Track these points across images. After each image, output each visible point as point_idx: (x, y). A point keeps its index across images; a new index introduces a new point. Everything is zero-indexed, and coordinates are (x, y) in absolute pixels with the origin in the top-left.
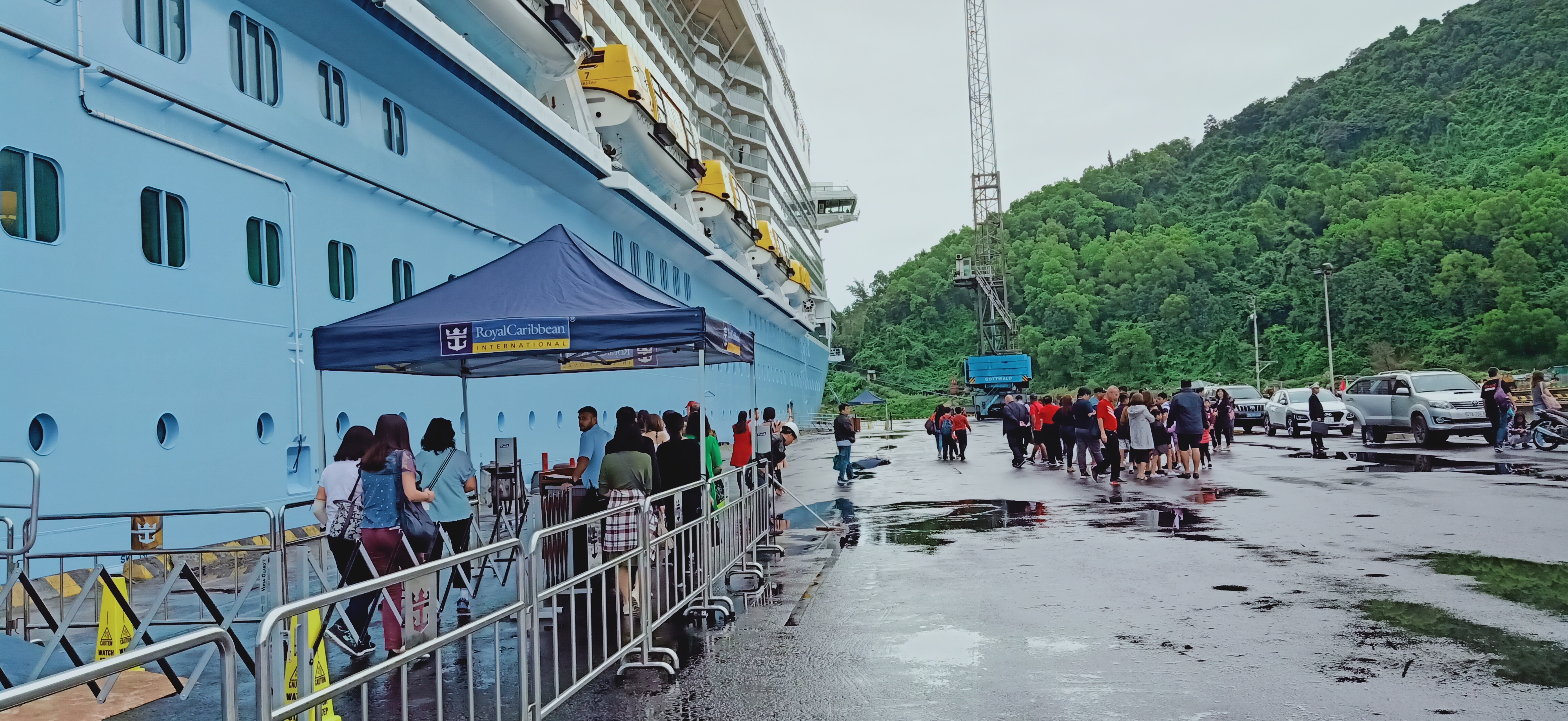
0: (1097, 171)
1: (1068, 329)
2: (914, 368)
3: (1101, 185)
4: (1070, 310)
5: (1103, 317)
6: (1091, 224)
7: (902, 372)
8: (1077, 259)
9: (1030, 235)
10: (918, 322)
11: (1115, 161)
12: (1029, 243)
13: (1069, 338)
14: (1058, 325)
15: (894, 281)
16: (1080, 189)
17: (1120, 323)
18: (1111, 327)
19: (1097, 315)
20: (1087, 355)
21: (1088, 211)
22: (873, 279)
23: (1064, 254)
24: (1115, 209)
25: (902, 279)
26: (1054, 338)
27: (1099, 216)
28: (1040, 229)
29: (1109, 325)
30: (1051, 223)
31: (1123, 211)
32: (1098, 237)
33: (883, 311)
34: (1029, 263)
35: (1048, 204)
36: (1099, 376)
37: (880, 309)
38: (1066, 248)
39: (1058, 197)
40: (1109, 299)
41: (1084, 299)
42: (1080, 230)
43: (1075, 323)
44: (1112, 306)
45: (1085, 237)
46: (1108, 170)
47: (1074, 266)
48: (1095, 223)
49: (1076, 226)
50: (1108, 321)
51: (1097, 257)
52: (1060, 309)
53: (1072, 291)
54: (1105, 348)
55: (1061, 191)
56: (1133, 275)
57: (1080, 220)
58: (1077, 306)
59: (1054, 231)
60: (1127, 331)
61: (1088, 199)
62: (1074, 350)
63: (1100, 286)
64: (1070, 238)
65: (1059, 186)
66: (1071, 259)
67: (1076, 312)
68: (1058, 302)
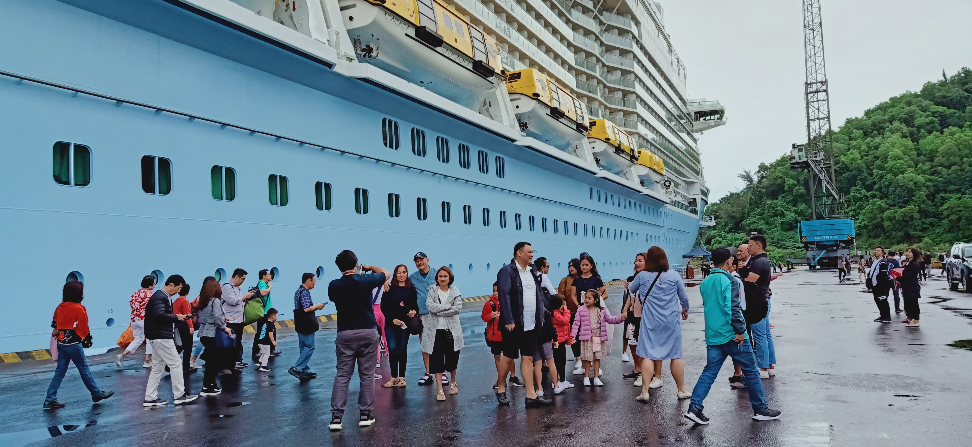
0: (934, 85)
1: (908, 201)
2: (787, 230)
3: (937, 95)
4: (909, 186)
5: (937, 191)
6: (929, 124)
7: (777, 233)
8: (917, 150)
9: (879, 134)
10: (789, 198)
11: (948, 77)
12: (878, 139)
13: (908, 207)
14: (900, 198)
15: (773, 170)
16: (920, 99)
17: (951, 195)
18: (943, 198)
19: (932, 190)
20: (924, 220)
21: (926, 114)
22: (757, 169)
23: (905, 146)
24: (948, 111)
25: (778, 168)
26: (897, 207)
27: (935, 117)
28: (887, 129)
29: (942, 197)
30: (896, 124)
31: (955, 113)
32: (934, 133)
33: (763, 190)
34: (878, 153)
35: (894, 111)
36: (934, 236)
37: (762, 189)
38: (909, 142)
39: (902, 105)
40: (942, 177)
41: (920, 178)
42: (919, 128)
43: (914, 196)
44: (945, 183)
45: (924, 133)
46: (943, 84)
47: (913, 155)
48: (932, 122)
49: (916, 125)
50: (941, 194)
51: (932, 147)
52: (901, 187)
53: (912, 172)
54: (938, 214)
55: (904, 100)
56: (962, 159)
57: (920, 120)
58: (915, 183)
59: (898, 130)
60: (957, 201)
61: (926, 106)
62: (912, 216)
63: (934, 169)
64: (912, 134)
65: (903, 97)
66: (911, 149)
67: (914, 188)
68: (900, 181)
